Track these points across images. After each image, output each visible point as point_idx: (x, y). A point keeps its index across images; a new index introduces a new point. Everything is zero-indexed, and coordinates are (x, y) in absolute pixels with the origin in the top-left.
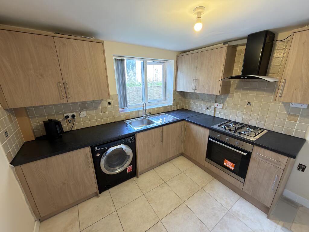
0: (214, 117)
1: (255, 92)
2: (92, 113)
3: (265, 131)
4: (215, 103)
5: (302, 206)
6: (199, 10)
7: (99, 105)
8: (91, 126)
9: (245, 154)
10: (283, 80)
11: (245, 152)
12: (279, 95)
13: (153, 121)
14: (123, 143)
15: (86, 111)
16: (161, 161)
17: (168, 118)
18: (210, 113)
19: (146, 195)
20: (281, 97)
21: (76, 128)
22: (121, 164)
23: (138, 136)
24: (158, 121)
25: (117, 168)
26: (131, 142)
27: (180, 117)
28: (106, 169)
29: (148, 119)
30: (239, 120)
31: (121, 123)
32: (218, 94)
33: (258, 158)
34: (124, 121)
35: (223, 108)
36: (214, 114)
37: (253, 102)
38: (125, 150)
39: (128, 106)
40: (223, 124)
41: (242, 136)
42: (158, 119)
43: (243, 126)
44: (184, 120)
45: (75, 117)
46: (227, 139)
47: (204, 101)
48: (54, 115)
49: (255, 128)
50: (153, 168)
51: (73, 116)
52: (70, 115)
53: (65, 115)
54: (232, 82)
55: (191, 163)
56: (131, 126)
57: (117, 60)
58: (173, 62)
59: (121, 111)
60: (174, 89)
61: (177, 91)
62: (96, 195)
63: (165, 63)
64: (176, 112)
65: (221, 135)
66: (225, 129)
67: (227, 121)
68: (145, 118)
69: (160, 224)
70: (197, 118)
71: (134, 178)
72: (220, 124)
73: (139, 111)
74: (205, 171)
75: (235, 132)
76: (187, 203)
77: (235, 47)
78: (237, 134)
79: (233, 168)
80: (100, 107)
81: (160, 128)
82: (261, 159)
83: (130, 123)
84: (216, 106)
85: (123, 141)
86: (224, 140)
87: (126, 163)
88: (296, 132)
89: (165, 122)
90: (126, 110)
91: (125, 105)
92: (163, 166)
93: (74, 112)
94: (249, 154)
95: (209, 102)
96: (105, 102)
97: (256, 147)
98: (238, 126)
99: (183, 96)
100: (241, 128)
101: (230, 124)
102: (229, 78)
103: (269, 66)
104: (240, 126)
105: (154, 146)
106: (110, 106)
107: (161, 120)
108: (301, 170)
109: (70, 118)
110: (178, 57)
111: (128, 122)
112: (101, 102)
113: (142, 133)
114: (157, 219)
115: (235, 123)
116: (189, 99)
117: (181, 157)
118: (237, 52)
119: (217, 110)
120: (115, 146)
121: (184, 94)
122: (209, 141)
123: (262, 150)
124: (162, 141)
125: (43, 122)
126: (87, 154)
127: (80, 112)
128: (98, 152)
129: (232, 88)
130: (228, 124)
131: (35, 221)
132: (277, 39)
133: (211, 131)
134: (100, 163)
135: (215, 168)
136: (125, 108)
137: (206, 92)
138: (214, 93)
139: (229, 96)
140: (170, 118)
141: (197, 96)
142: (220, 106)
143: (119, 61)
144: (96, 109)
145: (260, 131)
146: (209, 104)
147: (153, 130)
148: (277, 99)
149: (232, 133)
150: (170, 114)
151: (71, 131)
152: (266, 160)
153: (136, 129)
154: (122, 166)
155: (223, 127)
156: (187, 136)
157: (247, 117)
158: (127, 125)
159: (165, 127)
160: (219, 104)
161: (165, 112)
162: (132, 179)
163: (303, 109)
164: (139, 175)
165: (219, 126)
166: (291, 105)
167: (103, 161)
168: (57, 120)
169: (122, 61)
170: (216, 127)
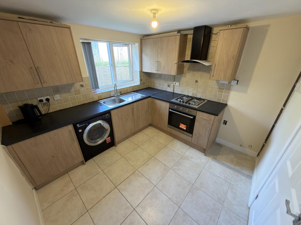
0: (174, 93)
1: (200, 73)
2: (65, 95)
3: (206, 101)
4: (174, 81)
5: (225, 146)
6: (154, 12)
7: (72, 88)
8: (67, 108)
9: (192, 117)
10: (214, 65)
11: (192, 116)
12: (212, 75)
13: (124, 99)
14: (101, 119)
15: (60, 94)
16: (134, 132)
17: (137, 96)
18: (170, 90)
19: (124, 157)
20: (213, 76)
21: (51, 110)
22: (101, 136)
23: (113, 112)
24: (129, 99)
25: (98, 140)
26: (107, 118)
27: (147, 95)
28: (89, 142)
29: (120, 98)
30: (190, 94)
31: (96, 103)
32: (175, 75)
33: (199, 119)
34: (98, 101)
35: (179, 85)
36: (174, 91)
37: (199, 80)
38: (103, 125)
39: (100, 88)
40: (179, 98)
41: (190, 105)
42: (128, 97)
43: (192, 98)
44: (150, 97)
45: (49, 100)
46: (181, 109)
47: (165, 80)
48: (27, 99)
49: (199, 99)
50: (127, 138)
51: (48, 100)
52: (44, 99)
53: (39, 99)
54: (185, 64)
55: (157, 130)
56: (105, 105)
57: (83, 43)
58: (137, 45)
59: (94, 93)
60: (140, 70)
61: (143, 72)
62: (83, 163)
63: (130, 45)
64: (144, 90)
65: (177, 106)
66: (180, 101)
67: (182, 96)
68: (117, 97)
69: (137, 172)
70: (160, 95)
71: (113, 147)
72: (177, 98)
73: (110, 92)
74: (168, 134)
75: (186, 103)
76: (155, 156)
77: (186, 35)
78: (187, 104)
79: (185, 129)
80: (73, 90)
81: (131, 104)
82: (201, 119)
83: (104, 103)
84: (174, 84)
85: (101, 117)
86: (179, 110)
87: (105, 135)
88: (223, 99)
89: (134, 99)
90: (98, 92)
91: (96, 86)
92: (136, 135)
93: (47, 96)
94: (195, 117)
95: (169, 81)
96: (77, 85)
97: (198, 112)
98: (189, 99)
99: (148, 76)
100: (191, 100)
101: (184, 98)
102: (182, 62)
103: (208, 53)
104: (190, 98)
105: (127, 120)
106: (82, 88)
107: (131, 98)
108: (225, 124)
109: (45, 101)
110: (141, 40)
111: (102, 102)
112: (73, 85)
113: (116, 110)
114: (135, 170)
115: (188, 96)
116: (154, 78)
117: (150, 127)
118: (188, 40)
119: (175, 87)
120: (94, 122)
121: (149, 75)
122: (169, 111)
123: (201, 113)
124: (133, 115)
125: (19, 107)
126: (70, 131)
127: (54, 96)
128: (80, 128)
129: (185, 69)
130: (182, 98)
131: (33, 189)
132: (213, 32)
133: (171, 104)
134: (83, 137)
135: (174, 131)
136: (97, 90)
137: (166, 73)
138: (172, 74)
139: (183, 76)
140: (139, 96)
141: (160, 76)
142: (177, 84)
143: (86, 44)
144: (69, 92)
145: (202, 101)
146: (170, 83)
147: (125, 107)
148: (211, 78)
149: (184, 104)
150: (138, 93)
151: (47, 113)
152: (204, 119)
153: (111, 107)
154: (102, 137)
155: (179, 100)
156: (153, 110)
157: (195, 92)
158: (102, 105)
159: (135, 104)
160: (176, 83)
161: (134, 91)
162: (111, 148)
163: (226, 84)
164: (117, 144)
165: (176, 100)
166: (220, 82)
167: (85, 136)
168: (32, 104)
169: (89, 44)
170: (174, 100)
